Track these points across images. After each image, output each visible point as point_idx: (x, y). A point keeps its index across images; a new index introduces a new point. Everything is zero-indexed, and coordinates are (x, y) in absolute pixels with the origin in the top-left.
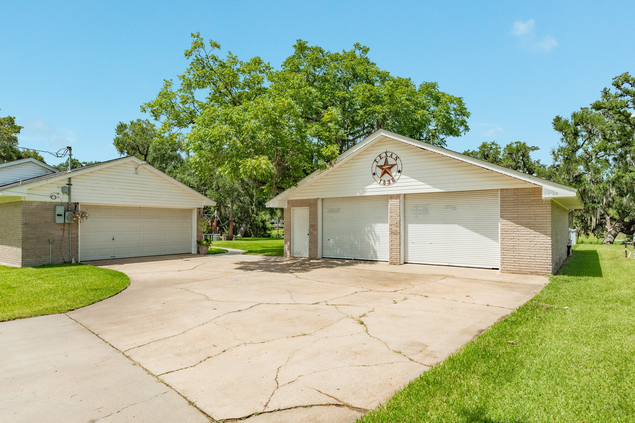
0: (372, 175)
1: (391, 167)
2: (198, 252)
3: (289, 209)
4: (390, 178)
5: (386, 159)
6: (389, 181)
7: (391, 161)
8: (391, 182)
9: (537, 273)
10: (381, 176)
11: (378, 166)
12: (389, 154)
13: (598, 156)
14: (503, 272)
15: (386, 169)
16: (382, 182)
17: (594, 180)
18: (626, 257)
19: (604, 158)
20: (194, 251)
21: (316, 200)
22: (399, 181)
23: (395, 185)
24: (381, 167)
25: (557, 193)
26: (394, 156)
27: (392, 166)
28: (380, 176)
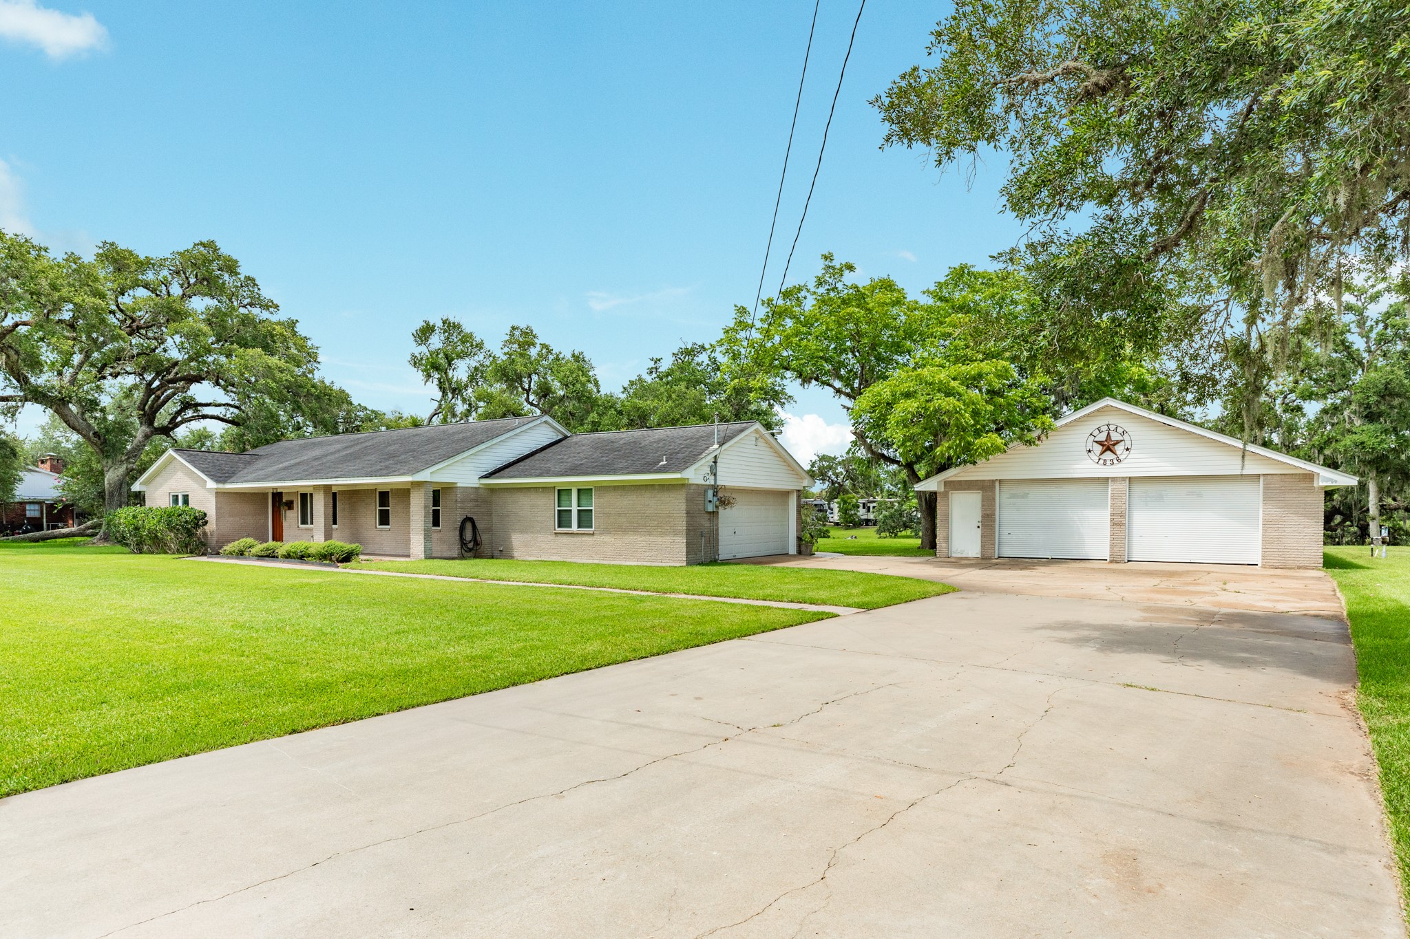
0: (1086, 453)
1: (1116, 444)
2: (800, 552)
3: (946, 494)
4: (1113, 456)
5: (1108, 433)
6: (1112, 460)
7: (1115, 437)
8: (1115, 461)
9: (1306, 568)
10: (1101, 454)
11: (1096, 442)
12: (1112, 428)
13: (1287, 401)
14: (1264, 567)
15: (1108, 446)
16: (1101, 462)
17: (1287, 444)
18: (1372, 555)
19: (1295, 403)
20: (792, 550)
21: (993, 481)
22: (1126, 461)
23: (1120, 465)
24: (1100, 443)
25: (1336, 481)
26: (1120, 430)
27: (1118, 442)
28: (1098, 454)
